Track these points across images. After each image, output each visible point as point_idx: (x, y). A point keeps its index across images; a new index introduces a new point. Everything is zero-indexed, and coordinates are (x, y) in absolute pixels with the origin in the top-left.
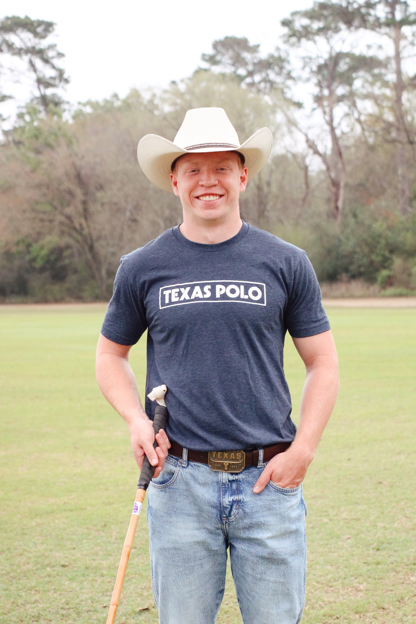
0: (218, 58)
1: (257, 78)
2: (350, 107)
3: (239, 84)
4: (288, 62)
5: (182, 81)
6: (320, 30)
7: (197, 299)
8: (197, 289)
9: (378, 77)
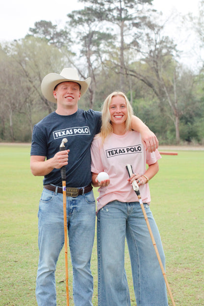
0: (38, 30)
1: (55, 41)
2: (97, 56)
3: (47, 43)
4: (70, 34)
5: (19, 40)
6: (86, 20)
7: (68, 135)
8: (67, 131)
9: (111, 43)
